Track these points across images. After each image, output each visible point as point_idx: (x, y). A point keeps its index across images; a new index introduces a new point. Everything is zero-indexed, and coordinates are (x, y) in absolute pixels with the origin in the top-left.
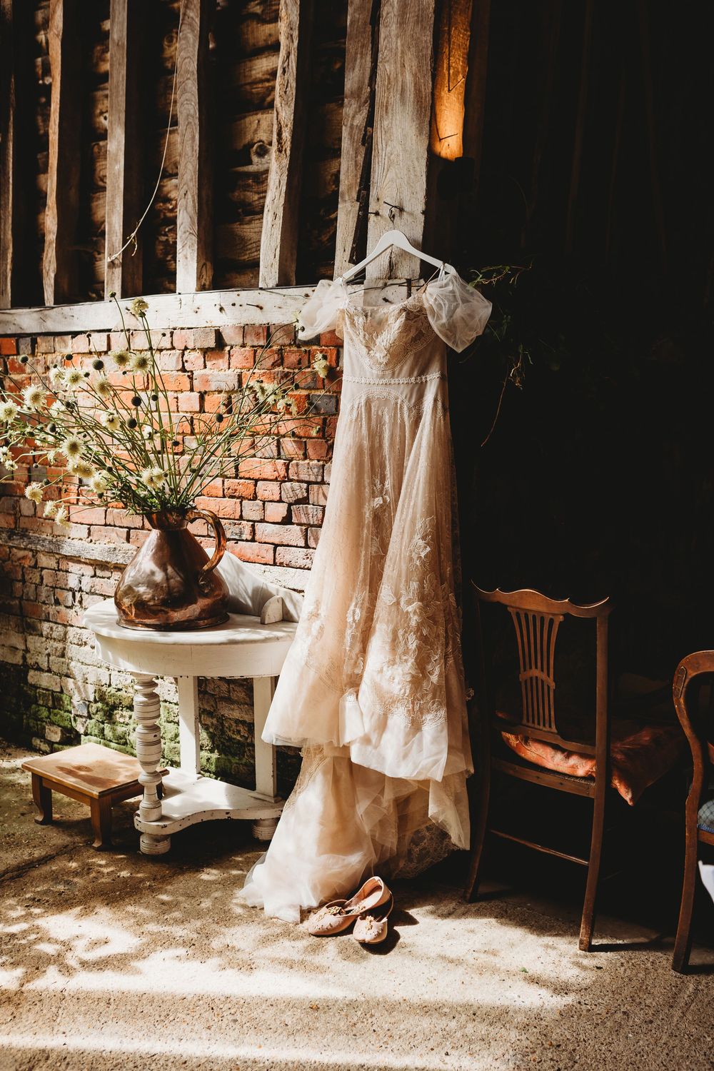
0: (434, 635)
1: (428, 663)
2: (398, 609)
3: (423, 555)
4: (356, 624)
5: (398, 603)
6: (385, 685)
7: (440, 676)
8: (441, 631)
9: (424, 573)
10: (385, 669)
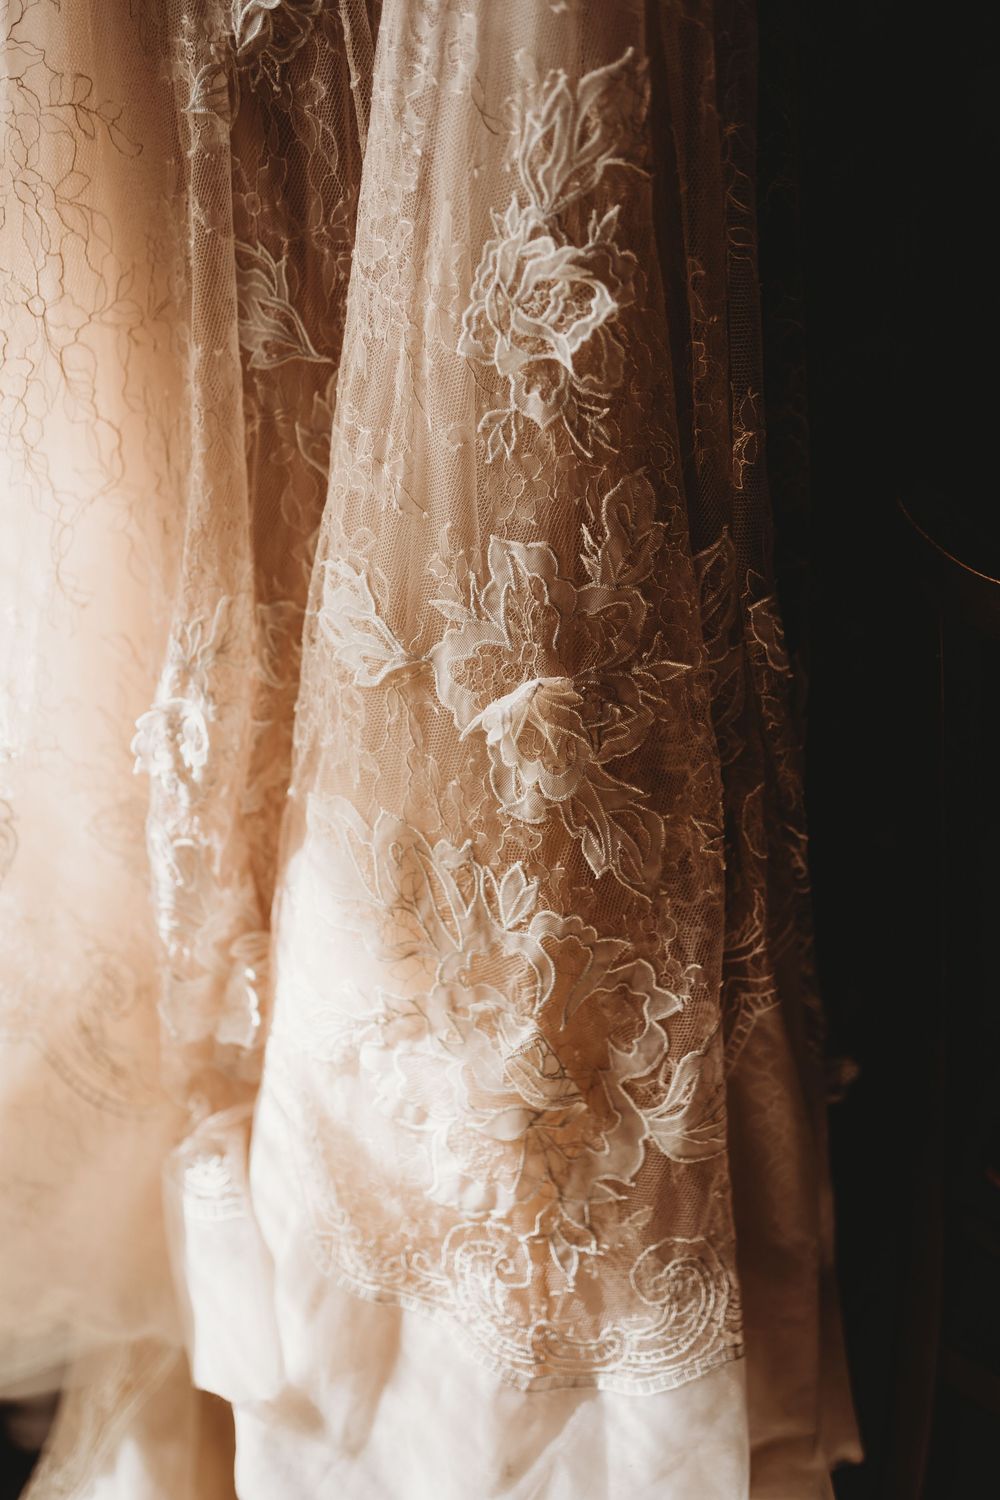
0: (654, 873)
1: (626, 1033)
2: (422, 715)
3: (564, 349)
4: (193, 789)
5: (418, 675)
6: (378, 1144)
7: (700, 1112)
8: (701, 838)
9: (580, 478)
10: (368, 1057)
